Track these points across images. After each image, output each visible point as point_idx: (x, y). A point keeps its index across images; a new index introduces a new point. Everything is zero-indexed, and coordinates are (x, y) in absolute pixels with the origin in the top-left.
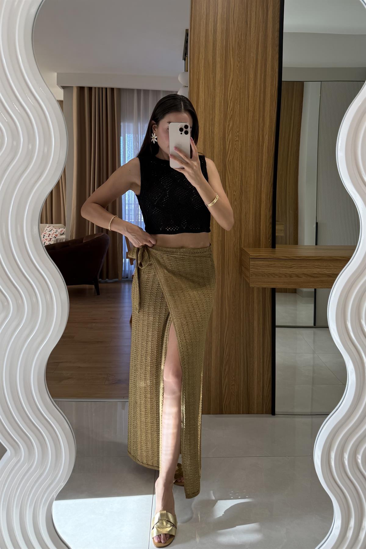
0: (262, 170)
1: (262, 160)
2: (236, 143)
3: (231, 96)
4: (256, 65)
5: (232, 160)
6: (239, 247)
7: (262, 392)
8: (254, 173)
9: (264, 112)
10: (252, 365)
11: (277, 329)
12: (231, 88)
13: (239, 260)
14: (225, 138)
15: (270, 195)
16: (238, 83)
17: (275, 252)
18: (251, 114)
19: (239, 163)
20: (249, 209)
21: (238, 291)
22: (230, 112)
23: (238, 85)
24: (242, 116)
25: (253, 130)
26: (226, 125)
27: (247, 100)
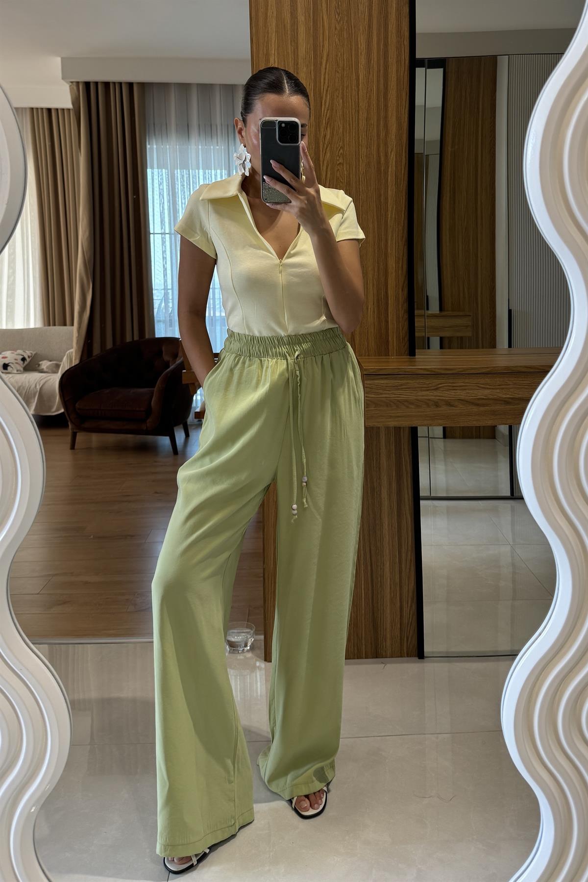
0: (386, 216)
1: (386, 198)
2: (338, 167)
3: (326, 82)
4: (370, 26)
7: (399, 617)
8: (373, 222)
9: (386, 110)
10: (381, 568)
11: (422, 503)
12: (326, 69)
14: (319, 160)
15: (403, 259)
16: (338, 59)
17: (415, 361)
18: (363, 115)
22: (326, 112)
23: (338, 62)
24: (348, 119)
25: (369, 144)
26: (320, 136)
27: (355, 90)
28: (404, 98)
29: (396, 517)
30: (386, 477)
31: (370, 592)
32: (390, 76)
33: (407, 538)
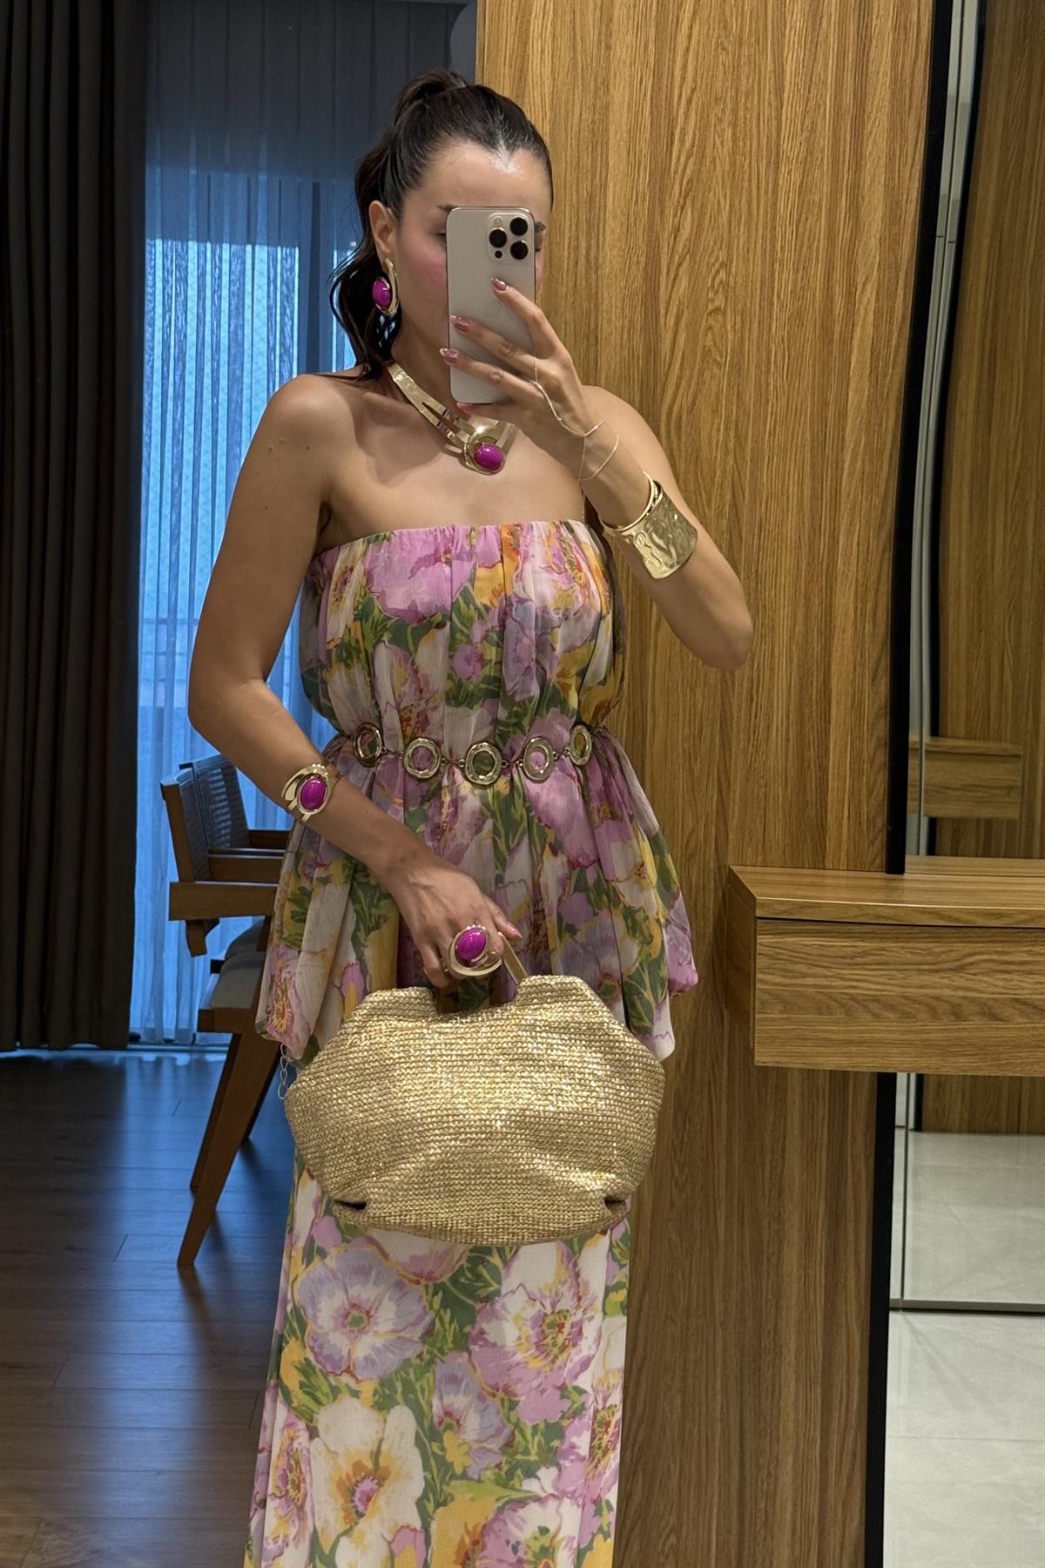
0: (838, 465)
1: (842, 415)
2: (713, 323)
3: (690, 78)
5: (690, 411)
6: (712, 865)
8: (801, 483)
9: (858, 167)
10: (769, 1474)
12: (690, 37)
13: (710, 930)
14: (656, 298)
15: (877, 592)
16: (728, 13)
17: (901, 889)
18: (789, 177)
19: (727, 429)
20: (772, 669)
21: (706, 1090)
22: (683, 159)
23: (725, 21)
24: (746, 184)
25: (803, 260)
26: (663, 229)
27: (770, 104)
28: (911, 136)
29: (820, 1331)
30: (796, 1215)
31: (734, 1539)
32: (872, 68)
33: (848, 1396)
